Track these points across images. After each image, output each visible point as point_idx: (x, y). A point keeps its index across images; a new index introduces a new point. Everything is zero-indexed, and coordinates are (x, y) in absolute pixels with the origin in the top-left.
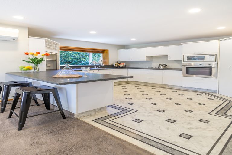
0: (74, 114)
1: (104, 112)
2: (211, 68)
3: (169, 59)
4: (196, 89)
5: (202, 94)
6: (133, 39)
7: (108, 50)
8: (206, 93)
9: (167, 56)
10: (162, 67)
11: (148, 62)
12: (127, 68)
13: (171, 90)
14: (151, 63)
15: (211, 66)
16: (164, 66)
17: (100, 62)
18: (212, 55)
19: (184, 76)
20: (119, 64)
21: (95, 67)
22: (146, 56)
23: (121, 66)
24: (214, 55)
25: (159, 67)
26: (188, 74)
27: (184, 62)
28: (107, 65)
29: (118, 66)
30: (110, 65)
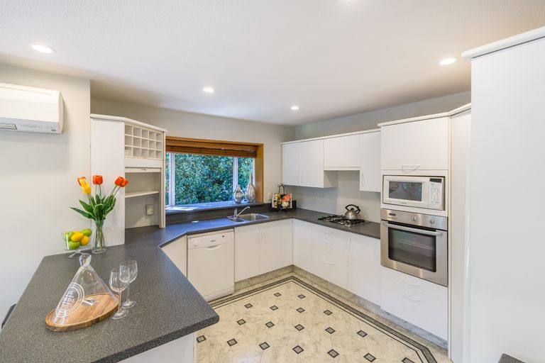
2: (434, 237)
3: (362, 189)
7: (261, 146)
8: (425, 350)
9: (358, 172)
10: (351, 216)
11: (328, 191)
12: (293, 218)
13: (357, 324)
14: (336, 199)
15: (434, 230)
16: (355, 213)
17: (249, 191)
18: (436, 180)
19: (384, 264)
20: (282, 196)
21: (236, 212)
22: (325, 171)
23: (285, 204)
24: (439, 181)
25: (347, 213)
26: (391, 257)
27: (383, 206)
28: (261, 203)
29: (279, 205)
30: (266, 201)
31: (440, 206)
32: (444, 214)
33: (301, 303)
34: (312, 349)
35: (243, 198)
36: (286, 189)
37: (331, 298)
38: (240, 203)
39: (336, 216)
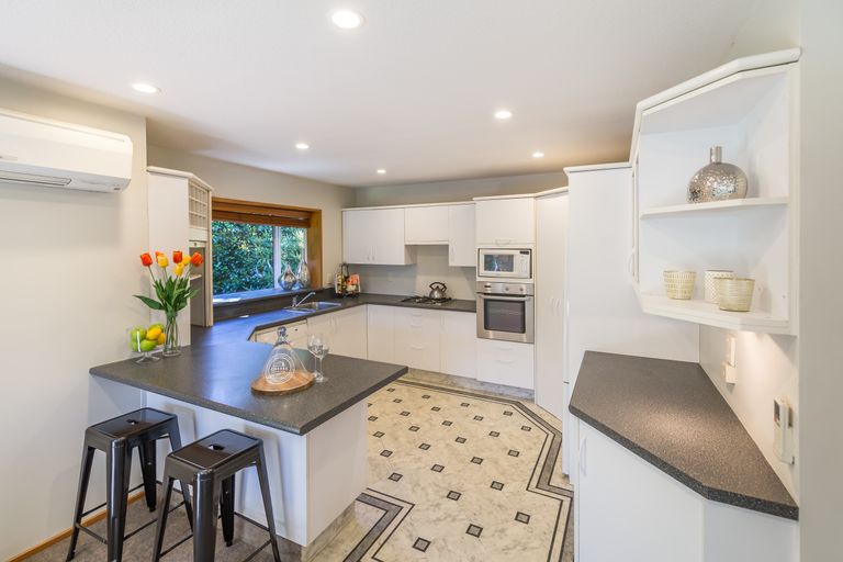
0: (300, 546)
1: (351, 527)
2: (523, 302)
3: (451, 264)
4: (501, 390)
5: (512, 410)
6: (381, 172)
7: (319, 212)
8: (518, 404)
9: (447, 246)
10: (437, 295)
11: (408, 269)
12: (367, 303)
13: (458, 400)
14: (415, 277)
15: (524, 296)
16: (441, 291)
17: (302, 273)
18: (524, 252)
19: (480, 336)
20: (346, 279)
21: (294, 301)
22: (406, 246)
23: (351, 288)
24: (527, 253)
25: (432, 293)
26: (486, 327)
27: (478, 279)
28: (319, 287)
29: (344, 290)
30: (325, 285)
31: (528, 275)
32: (531, 281)
33: (396, 395)
34: (427, 426)
35: (295, 282)
36: (349, 269)
37: (422, 385)
38: (290, 290)
39: (418, 298)
